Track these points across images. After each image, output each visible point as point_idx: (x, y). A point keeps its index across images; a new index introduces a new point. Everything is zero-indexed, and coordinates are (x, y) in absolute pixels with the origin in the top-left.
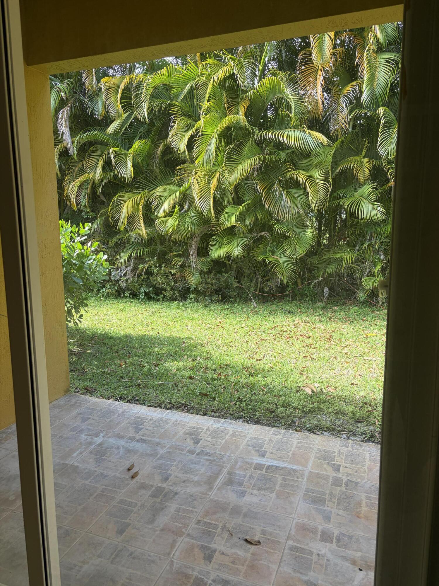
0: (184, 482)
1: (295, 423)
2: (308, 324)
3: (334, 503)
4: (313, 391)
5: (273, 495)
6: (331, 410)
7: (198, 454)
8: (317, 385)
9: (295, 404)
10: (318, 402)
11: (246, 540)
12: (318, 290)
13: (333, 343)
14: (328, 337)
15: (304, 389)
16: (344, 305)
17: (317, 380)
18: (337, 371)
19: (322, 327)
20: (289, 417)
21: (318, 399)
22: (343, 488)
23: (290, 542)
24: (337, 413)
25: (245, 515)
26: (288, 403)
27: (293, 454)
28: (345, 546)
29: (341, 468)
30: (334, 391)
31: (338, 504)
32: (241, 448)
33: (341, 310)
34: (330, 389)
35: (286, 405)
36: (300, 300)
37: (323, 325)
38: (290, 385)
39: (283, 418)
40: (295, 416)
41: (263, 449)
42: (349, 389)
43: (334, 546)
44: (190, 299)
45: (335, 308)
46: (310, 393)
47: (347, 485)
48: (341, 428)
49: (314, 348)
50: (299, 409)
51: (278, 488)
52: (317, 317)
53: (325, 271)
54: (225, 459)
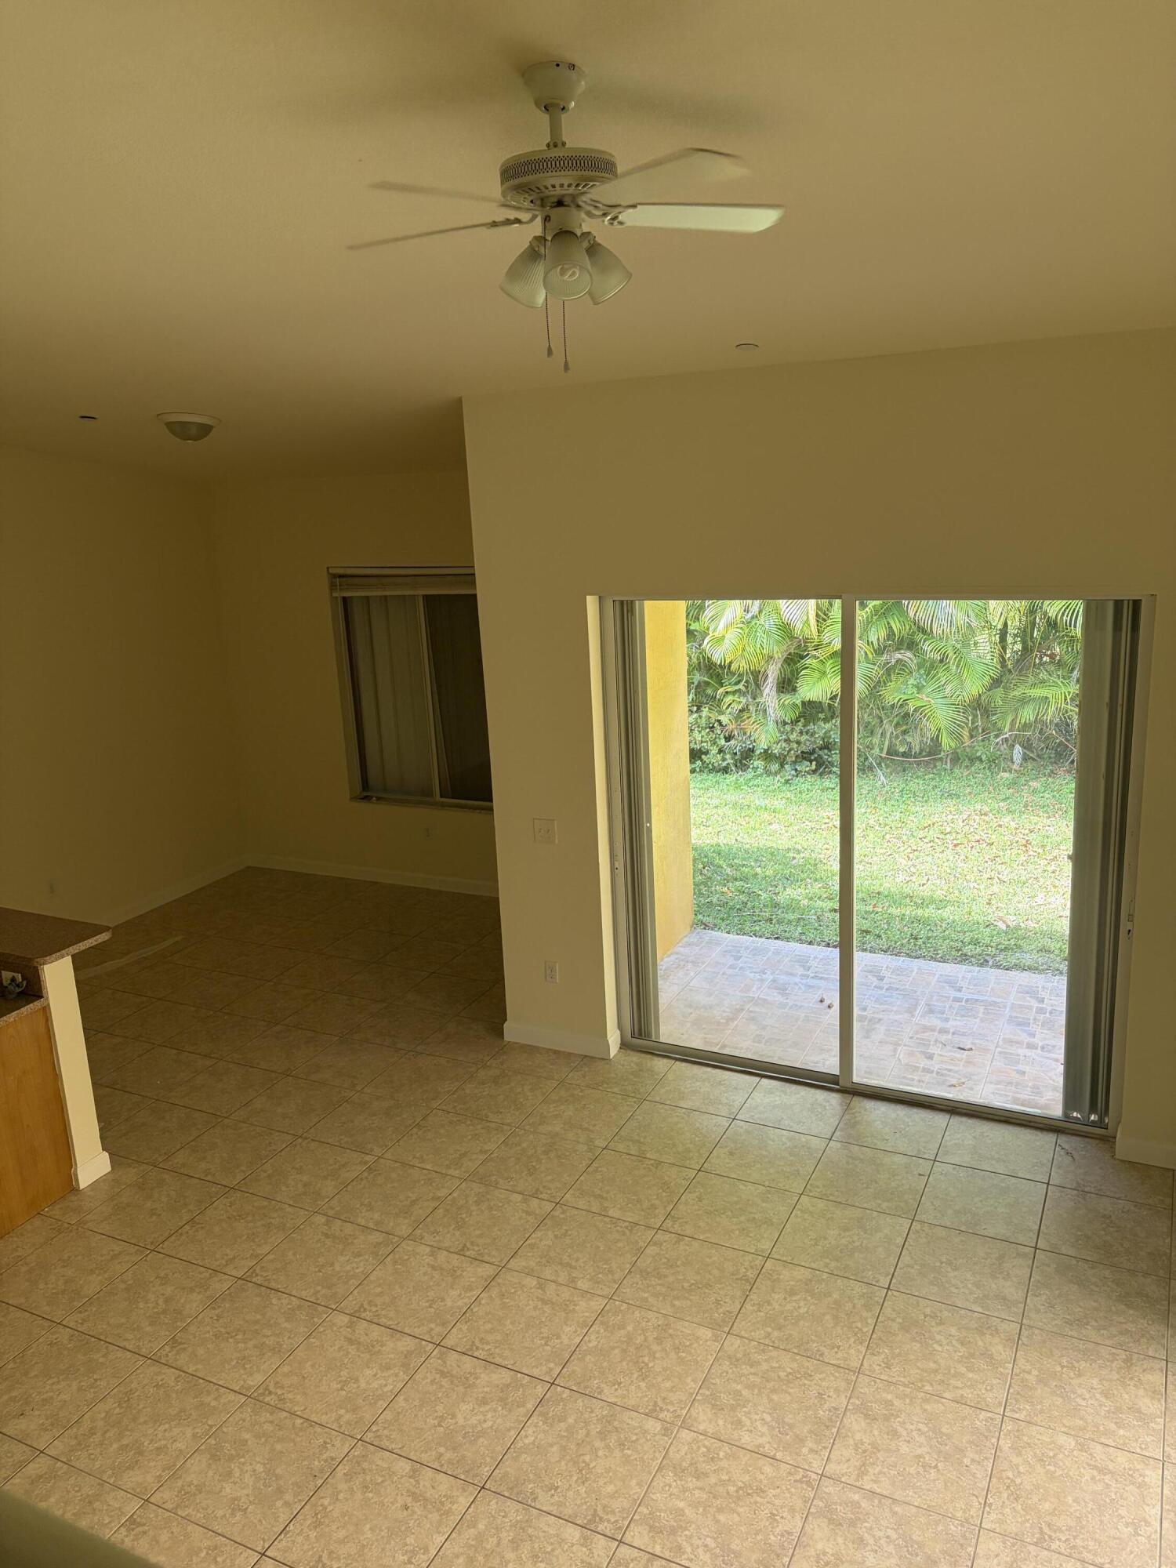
0: (883, 1011)
1: (988, 962)
2: (986, 818)
3: (1038, 1025)
4: (1008, 926)
5: (978, 1020)
6: (1033, 947)
7: (887, 989)
8: (1013, 918)
9: (987, 940)
10: (1015, 938)
11: (959, 1048)
12: (1002, 748)
13: (1031, 853)
14: (1024, 842)
15: (995, 923)
16: (1050, 776)
17: (1011, 911)
18: (1039, 900)
19: (1012, 823)
20: (980, 955)
21: (1015, 935)
22: (1048, 1015)
23: (999, 1049)
24: (1041, 950)
25: (953, 1034)
26: (977, 940)
27: (992, 989)
28: (1049, 1052)
29: (1046, 1000)
30: (1036, 926)
31: (1042, 1026)
32: (933, 984)
33: (1046, 786)
34: (1030, 922)
35: (975, 942)
36: (967, 766)
37: (1013, 820)
38: (975, 918)
39: (972, 956)
40: (988, 955)
41: (958, 985)
42: (1056, 922)
43: (1039, 1051)
44: (755, 769)
45: (1034, 784)
46: (1004, 928)
47: (1051, 1013)
48: (1045, 967)
49: (1002, 863)
50: (992, 947)
51: (980, 1015)
52: (1002, 804)
53: (1016, 717)
54: (918, 993)
